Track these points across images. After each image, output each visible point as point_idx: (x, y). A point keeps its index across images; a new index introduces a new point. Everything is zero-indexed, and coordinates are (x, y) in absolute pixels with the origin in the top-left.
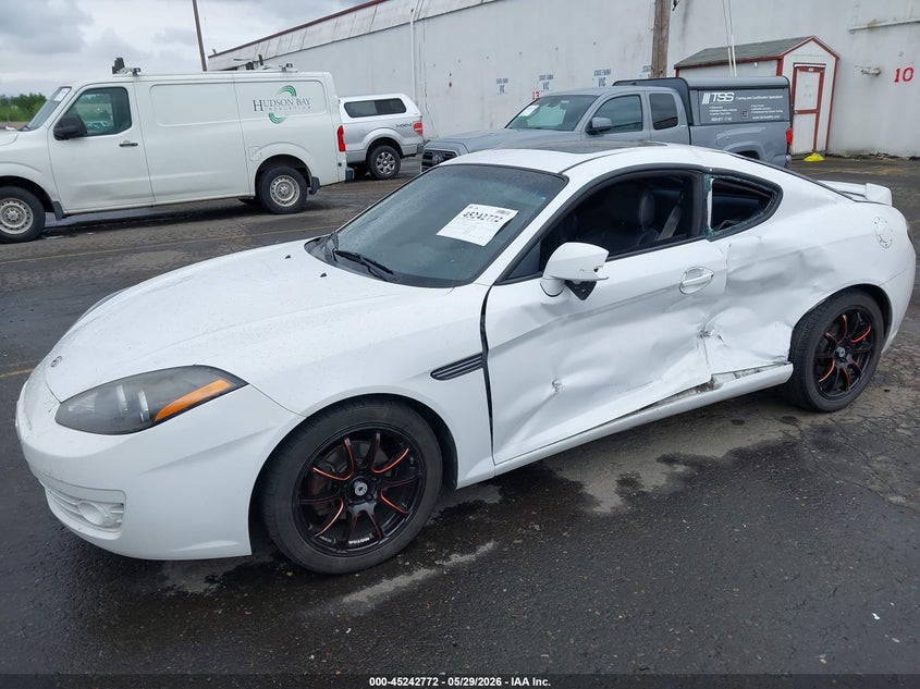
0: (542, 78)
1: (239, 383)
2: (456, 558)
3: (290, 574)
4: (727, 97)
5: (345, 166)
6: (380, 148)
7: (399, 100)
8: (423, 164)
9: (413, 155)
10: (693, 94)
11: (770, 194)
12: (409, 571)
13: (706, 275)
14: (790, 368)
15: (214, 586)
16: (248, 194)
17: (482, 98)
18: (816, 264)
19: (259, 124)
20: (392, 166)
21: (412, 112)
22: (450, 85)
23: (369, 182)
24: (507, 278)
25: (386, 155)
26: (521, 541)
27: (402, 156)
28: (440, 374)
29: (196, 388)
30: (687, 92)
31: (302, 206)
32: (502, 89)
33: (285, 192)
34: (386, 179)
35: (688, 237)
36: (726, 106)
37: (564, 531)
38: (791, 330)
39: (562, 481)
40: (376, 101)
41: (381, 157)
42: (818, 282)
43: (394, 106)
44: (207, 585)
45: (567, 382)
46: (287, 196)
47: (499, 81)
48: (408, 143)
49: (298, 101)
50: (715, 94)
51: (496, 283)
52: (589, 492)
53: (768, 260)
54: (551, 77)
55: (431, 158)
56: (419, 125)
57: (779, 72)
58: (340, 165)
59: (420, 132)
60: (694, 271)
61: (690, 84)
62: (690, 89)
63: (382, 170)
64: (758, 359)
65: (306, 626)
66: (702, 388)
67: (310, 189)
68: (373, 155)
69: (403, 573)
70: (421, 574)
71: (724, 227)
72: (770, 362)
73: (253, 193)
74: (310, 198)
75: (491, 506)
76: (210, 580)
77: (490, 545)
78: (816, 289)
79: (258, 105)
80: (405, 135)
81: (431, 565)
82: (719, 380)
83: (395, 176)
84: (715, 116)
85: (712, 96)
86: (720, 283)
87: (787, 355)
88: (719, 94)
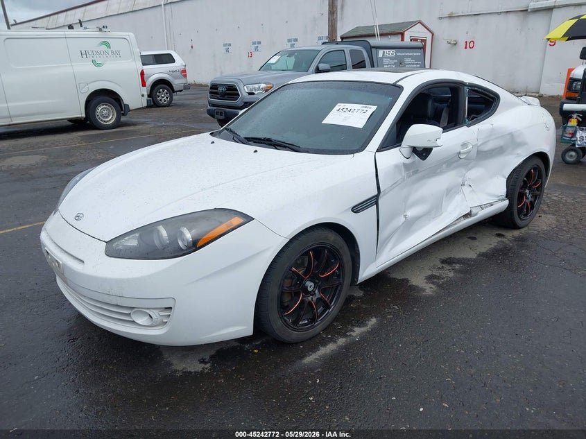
0: (254, 43)
1: (249, 219)
2: (358, 331)
3: (256, 351)
4: (392, 53)
5: (146, 96)
6: (159, 86)
7: (170, 55)
8: (210, 93)
9: (181, 91)
10: (373, 50)
11: (494, 99)
12: (333, 340)
13: (470, 147)
14: (507, 202)
15: (208, 365)
16: (80, 116)
17: (214, 56)
18: (519, 140)
19: (86, 67)
20: (167, 98)
21: (179, 63)
22: (192, 47)
23: (153, 109)
24: (383, 147)
25: (163, 91)
26: (392, 316)
27: (174, 91)
28: (356, 209)
29: (221, 223)
30: (371, 49)
31: (117, 124)
32: (227, 50)
33: (106, 114)
34: (164, 106)
35: (455, 125)
36: (391, 58)
37: (414, 307)
38: (505, 180)
39: (394, 279)
40: (155, 55)
41: (160, 92)
42: (519, 151)
43: (168, 59)
44: (203, 365)
45: (411, 213)
46: (107, 117)
47: (225, 45)
48: (177, 83)
49: (112, 52)
50: (385, 51)
51: (378, 151)
52: (414, 284)
53: (496, 138)
54: (259, 43)
55: (217, 89)
56: (184, 71)
57: (403, 39)
58: (143, 96)
59: (185, 76)
60: (464, 145)
61: (372, 45)
62: (372, 47)
63: (161, 100)
64: (489, 198)
65: (287, 381)
66: (466, 216)
67: (122, 112)
68: (155, 91)
69: (330, 342)
70: (341, 341)
71: (472, 119)
72: (496, 199)
73: (84, 115)
74: (123, 119)
75: (361, 298)
76: (203, 361)
77: (373, 321)
78: (519, 155)
79: (84, 54)
80: (176, 78)
81: (344, 335)
82: (474, 211)
83: (169, 105)
84: (387, 65)
85: (384, 52)
86: (474, 153)
87: (505, 194)
88: (388, 51)
